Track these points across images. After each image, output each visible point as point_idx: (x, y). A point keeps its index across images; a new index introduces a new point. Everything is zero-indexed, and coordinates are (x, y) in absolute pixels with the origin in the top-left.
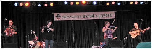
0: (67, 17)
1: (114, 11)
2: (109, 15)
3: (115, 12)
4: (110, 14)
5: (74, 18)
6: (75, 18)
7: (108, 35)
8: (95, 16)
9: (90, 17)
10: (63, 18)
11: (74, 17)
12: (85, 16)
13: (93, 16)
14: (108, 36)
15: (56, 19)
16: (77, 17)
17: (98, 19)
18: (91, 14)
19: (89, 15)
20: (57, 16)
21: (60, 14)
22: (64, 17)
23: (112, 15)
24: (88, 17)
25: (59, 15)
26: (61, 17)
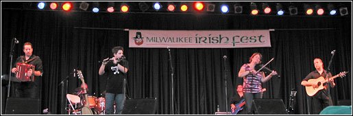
0: (158, 40)
1: (268, 28)
2: (258, 39)
3: (270, 32)
4: (260, 37)
5: (176, 43)
6: (178, 43)
7: (251, 85)
8: (224, 40)
9: (212, 41)
10: (149, 43)
11: (175, 40)
12: (202, 40)
13: (221, 39)
14: (251, 88)
15: (132, 44)
16: (183, 40)
17: (232, 47)
18: (215, 34)
19: (211, 37)
20: (137, 37)
21: (144, 33)
22: (152, 39)
23: (263, 39)
24: (207, 41)
25: (140, 34)
26: (145, 39)
